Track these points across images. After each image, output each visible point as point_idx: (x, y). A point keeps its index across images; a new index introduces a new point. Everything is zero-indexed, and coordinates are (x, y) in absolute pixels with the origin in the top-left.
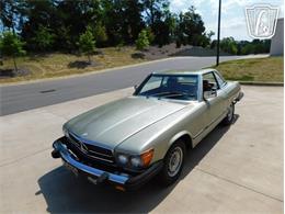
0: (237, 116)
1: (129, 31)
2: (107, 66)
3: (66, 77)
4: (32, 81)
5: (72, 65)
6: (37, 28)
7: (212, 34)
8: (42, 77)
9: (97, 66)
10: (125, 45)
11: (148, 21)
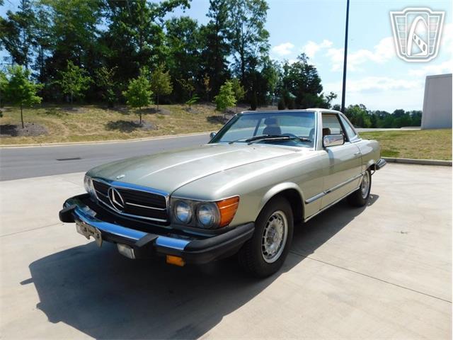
0: (376, 197)
1: (207, 82)
2: (167, 131)
3: (102, 143)
4: (45, 145)
5: (112, 126)
6: (63, 66)
7: (333, 96)
8: (63, 140)
9: (153, 130)
10: (198, 102)
11: (236, 71)
